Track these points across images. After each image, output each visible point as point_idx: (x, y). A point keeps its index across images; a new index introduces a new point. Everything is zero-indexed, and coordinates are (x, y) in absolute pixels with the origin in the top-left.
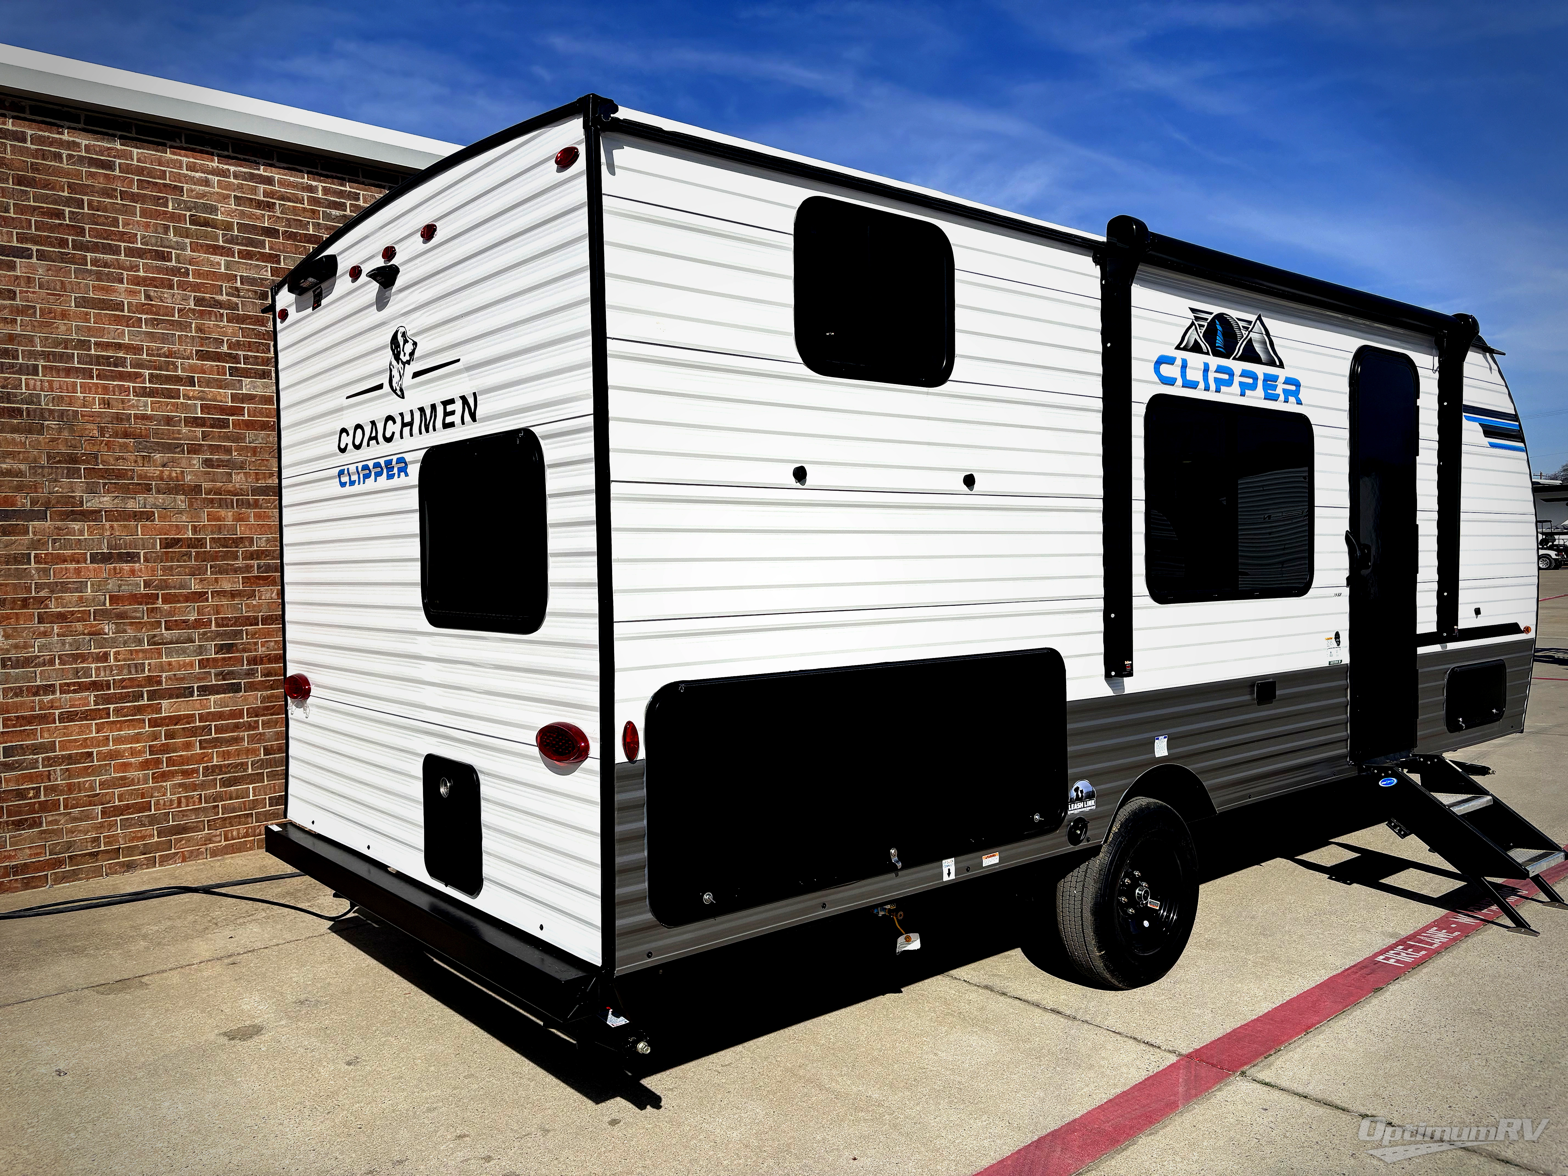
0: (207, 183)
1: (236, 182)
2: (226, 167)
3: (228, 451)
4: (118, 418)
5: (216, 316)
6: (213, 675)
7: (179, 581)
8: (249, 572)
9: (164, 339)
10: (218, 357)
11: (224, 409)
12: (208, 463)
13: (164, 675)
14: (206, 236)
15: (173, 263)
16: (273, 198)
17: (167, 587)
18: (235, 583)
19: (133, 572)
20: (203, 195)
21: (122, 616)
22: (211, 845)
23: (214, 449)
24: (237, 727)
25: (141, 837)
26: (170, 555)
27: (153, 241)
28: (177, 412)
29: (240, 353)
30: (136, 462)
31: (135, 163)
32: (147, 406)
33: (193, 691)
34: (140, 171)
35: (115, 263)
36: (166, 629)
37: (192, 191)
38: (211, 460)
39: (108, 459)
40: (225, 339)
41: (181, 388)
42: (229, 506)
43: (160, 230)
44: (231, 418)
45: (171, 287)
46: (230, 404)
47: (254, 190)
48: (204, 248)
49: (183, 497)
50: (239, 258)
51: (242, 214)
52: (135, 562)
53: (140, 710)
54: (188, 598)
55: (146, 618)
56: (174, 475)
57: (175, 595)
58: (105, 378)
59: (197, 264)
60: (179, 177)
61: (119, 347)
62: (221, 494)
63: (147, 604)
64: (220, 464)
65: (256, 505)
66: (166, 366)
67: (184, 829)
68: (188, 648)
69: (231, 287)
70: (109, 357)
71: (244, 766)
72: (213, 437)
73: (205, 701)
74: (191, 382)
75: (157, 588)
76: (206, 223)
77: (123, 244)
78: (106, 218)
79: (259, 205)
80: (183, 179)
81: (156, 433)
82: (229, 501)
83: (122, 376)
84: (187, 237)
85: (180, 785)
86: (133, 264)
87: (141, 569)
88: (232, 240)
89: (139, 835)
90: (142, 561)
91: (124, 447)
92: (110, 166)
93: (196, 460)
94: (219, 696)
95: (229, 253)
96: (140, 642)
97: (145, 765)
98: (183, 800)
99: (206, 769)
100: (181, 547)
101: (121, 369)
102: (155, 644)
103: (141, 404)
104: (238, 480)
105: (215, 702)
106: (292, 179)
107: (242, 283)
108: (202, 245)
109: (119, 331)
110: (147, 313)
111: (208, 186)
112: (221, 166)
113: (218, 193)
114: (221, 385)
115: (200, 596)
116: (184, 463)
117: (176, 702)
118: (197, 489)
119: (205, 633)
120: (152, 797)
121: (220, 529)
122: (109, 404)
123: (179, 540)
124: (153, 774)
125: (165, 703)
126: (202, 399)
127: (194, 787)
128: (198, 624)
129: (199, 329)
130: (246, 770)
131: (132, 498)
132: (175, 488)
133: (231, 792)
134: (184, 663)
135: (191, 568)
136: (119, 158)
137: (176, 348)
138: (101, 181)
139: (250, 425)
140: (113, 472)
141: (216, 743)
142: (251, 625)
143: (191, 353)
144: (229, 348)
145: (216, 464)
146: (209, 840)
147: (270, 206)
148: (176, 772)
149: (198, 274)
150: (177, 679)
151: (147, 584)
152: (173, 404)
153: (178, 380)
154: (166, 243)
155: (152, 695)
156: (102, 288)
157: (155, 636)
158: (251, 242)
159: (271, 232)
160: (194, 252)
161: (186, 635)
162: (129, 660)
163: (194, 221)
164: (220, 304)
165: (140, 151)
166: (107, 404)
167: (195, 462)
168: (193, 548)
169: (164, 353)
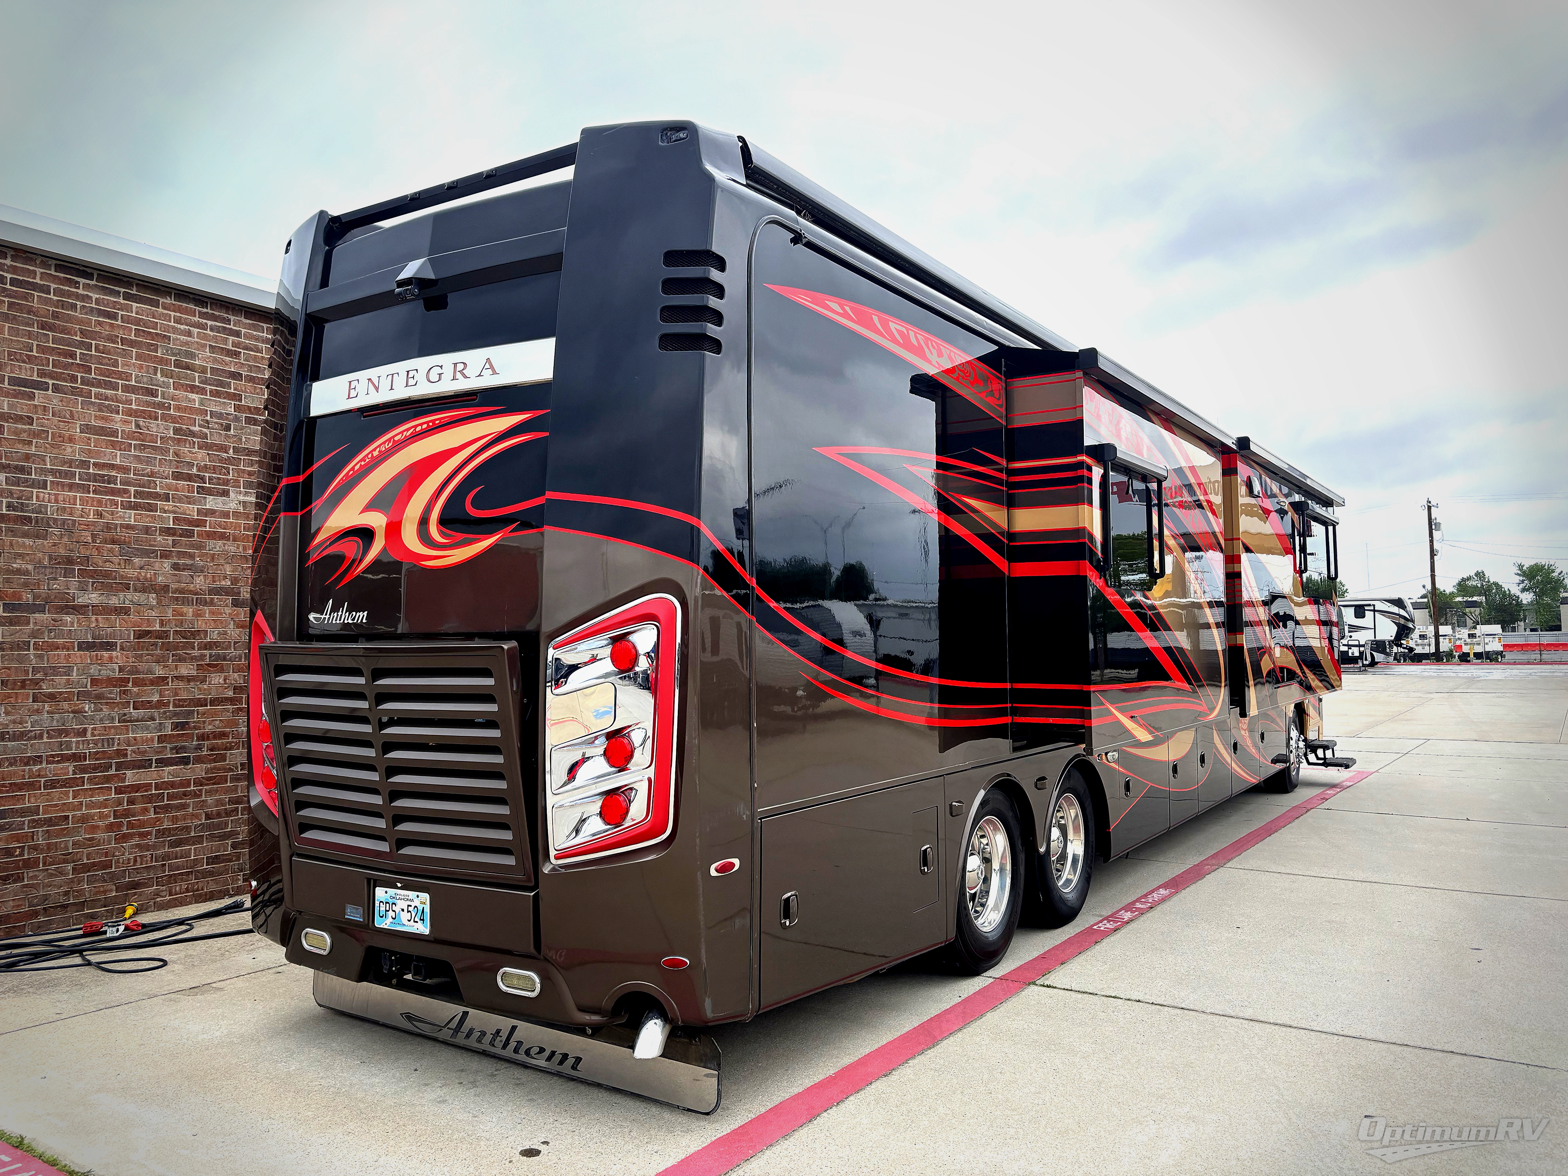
0: (189, 334)
1: (212, 334)
2: (205, 321)
3: (192, 556)
4: (108, 527)
5: (190, 443)
6: (168, 749)
7: (146, 667)
8: (203, 660)
9: (149, 461)
10: (189, 478)
11: (191, 522)
12: (175, 567)
13: (130, 748)
14: (186, 377)
15: (159, 399)
16: (239, 348)
17: (138, 672)
18: (191, 669)
19: (111, 658)
20: (187, 343)
21: (99, 697)
22: (158, 899)
23: (181, 554)
24: (185, 794)
25: (103, 892)
26: (141, 644)
27: (145, 380)
28: (154, 523)
29: (207, 475)
30: (119, 564)
31: (134, 315)
32: (130, 517)
33: (152, 763)
34: (137, 322)
35: (114, 397)
36: (134, 709)
37: (177, 339)
38: (178, 564)
39: (99, 562)
40: (195, 463)
41: (159, 503)
42: (190, 604)
43: (151, 371)
44: (196, 529)
45: (156, 419)
46: (196, 517)
47: (226, 341)
48: (185, 387)
49: (154, 595)
50: (211, 396)
51: (215, 360)
52: (112, 650)
53: (108, 779)
54: (153, 683)
55: (118, 699)
56: (149, 576)
57: (143, 679)
58: (100, 493)
59: (178, 400)
60: (167, 328)
61: (112, 467)
62: (184, 593)
63: (121, 686)
64: (186, 568)
65: (212, 603)
66: (148, 484)
67: (135, 885)
68: (149, 726)
69: (202, 420)
70: (104, 476)
71: (187, 829)
72: (181, 545)
73: (161, 772)
74: (167, 498)
75: (131, 672)
76: (187, 367)
77: (120, 382)
78: (109, 360)
79: (229, 353)
80: (171, 330)
81: (137, 541)
82: (190, 599)
83: (113, 492)
84: (171, 378)
85: (138, 846)
86: (129, 398)
87: (118, 656)
88: (205, 381)
89: (102, 889)
90: (118, 650)
91: (111, 551)
92: (114, 316)
93: (167, 564)
94: (172, 768)
95: (203, 391)
96: (113, 719)
97: (110, 827)
98: (138, 859)
99: (158, 831)
100: (150, 638)
101: (112, 486)
102: (125, 721)
103: (127, 516)
104: (200, 582)
105: (169, 773)
106: (255, 333)
107: (211, 417)
108: (182, 385)
109: (113, 454)
110: (136, 440)
111: (190, 336)
112: (201, 320)
113: (197, 342)
114: (190, 501)
115: (163, 680)
116: (157, 566)
117: (138, 773)
118: (166, 588)
119: (165, 713)
120: (114, 856)
121: (182, 623)
122: (101, 515)
123: (149, 632)
124: (116, 835)
125: (129, 773)
126: (174, 512)
127: (147, 848)
128: (160, 704)
129: (176, 454)
130: (189, 833)
131: (114, 595)
132: (146, 587)
133: (176, 851)
134: (147, 738)
135: (157, 656)
136: (122, 311)
137: (156, 469)
138: (107, 329)
139: (211, 535)
140: (101, 573)
141: (167, 808)
142: (201, 706)
143: (169, 473)
144: (198, 470)
145: (182, 567)
146: (157, 894)
147: (237, 354)
148: (134, 834)
149: (178, 408)
150: (140, 753)
151: (121, 669)
152: (152, 516)
153: (157, 496)
154: (155, 382)
155: (119, 766)
156: (103, 418)
157: (125, 715)
158: (221, 384)
159: (236, 376)
160: (176, 390)
161: (150, 714)
162: (103, 735)
163: (178, 364)
164: (193, 434)
165: (138, 305)
166: (100, 515)
167: (165, 566)
168: (159, 639)
169: (148, 473)
